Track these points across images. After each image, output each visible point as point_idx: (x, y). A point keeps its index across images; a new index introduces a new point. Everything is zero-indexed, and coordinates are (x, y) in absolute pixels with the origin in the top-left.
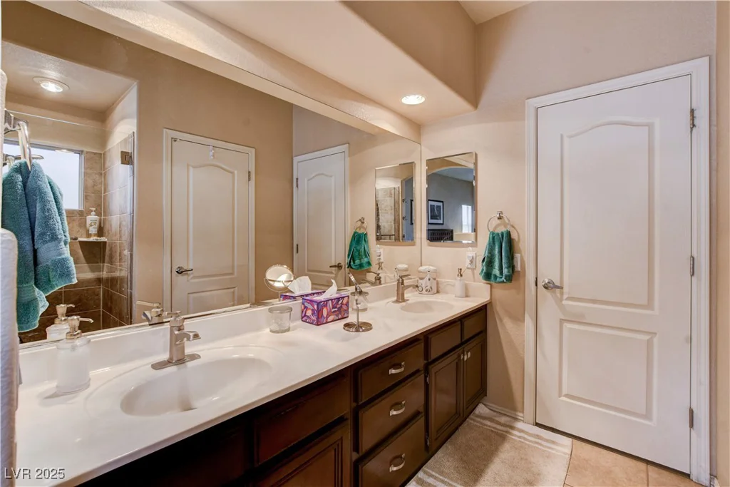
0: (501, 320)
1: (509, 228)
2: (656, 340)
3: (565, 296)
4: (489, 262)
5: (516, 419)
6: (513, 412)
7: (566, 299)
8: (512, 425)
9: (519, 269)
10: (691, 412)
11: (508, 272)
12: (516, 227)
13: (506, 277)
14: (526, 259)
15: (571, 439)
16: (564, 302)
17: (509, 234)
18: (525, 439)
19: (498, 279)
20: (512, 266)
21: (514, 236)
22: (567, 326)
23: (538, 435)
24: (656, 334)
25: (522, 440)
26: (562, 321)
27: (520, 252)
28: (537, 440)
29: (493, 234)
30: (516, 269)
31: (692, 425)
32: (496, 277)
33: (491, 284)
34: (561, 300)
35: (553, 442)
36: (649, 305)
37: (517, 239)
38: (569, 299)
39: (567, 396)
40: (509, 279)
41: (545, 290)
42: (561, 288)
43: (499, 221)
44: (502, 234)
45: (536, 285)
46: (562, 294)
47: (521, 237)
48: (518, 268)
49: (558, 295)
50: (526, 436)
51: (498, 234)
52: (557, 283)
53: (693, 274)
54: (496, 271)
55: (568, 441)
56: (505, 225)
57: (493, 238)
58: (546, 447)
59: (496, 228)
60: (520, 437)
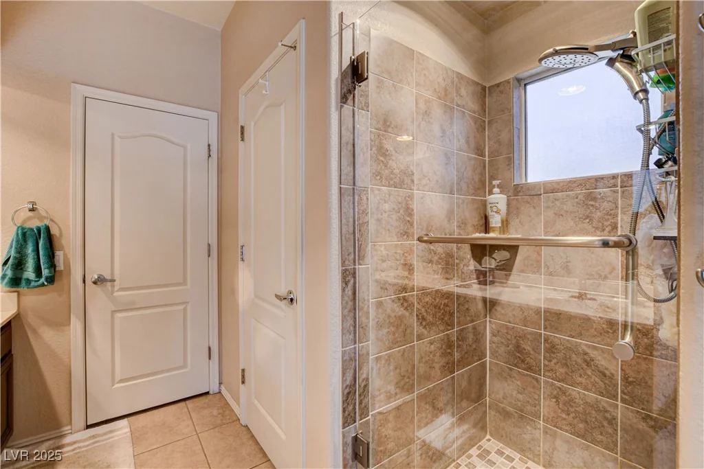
0: (35, 332)
1: (47, 222)
2: (189, 307)
3: (116, 289)
4: (19, 265)
5: (62, 436)
6: (57, 431)
7: (118, 291)
8: (60, 444)
9: (62, 269)
10: (210, 349)
11: (50, 272)
12: (55, 220)
13: (47, 279)
14: (70, 256)
15: (126, 419)
16: (115, 294)
17: (48, 229)
18: (80, 448)
19: (33, 284)
20: (52, 265)
21: (54, 231)
22: (119, 315)
23: (93, 436)
24: (188, 302)
25: (78, 451)
26: (113, 312)
27: (62, 249)
28: (96, 439)
29: (23, 229)
30: (57, 269)
31: (210, 359)
32: (28, 281)
33: (18, 292)
34: (112, 292)
35: (111, 432)
36: (184, 283)
37: (58, 235)
38: (121, 289)
39: (121, 381)
40: (51, 280)
41: (94, 285)
42: (113, 281)
43: (31, 214)
44: (39, 230)
45: (84, 282)
46: (113, 286)
47: (63, 232)
48: (61, 266)
49: (110, 288)
50: (82, 444)
51: (32, 230)
52: (108, 277)
53: (209, 256)
54: (29, 273)
55: (124, 422)
56: (41, 218)
57: (24, 234)
58: (103, 441)
59: (25, 221)
60: (74, 450)
